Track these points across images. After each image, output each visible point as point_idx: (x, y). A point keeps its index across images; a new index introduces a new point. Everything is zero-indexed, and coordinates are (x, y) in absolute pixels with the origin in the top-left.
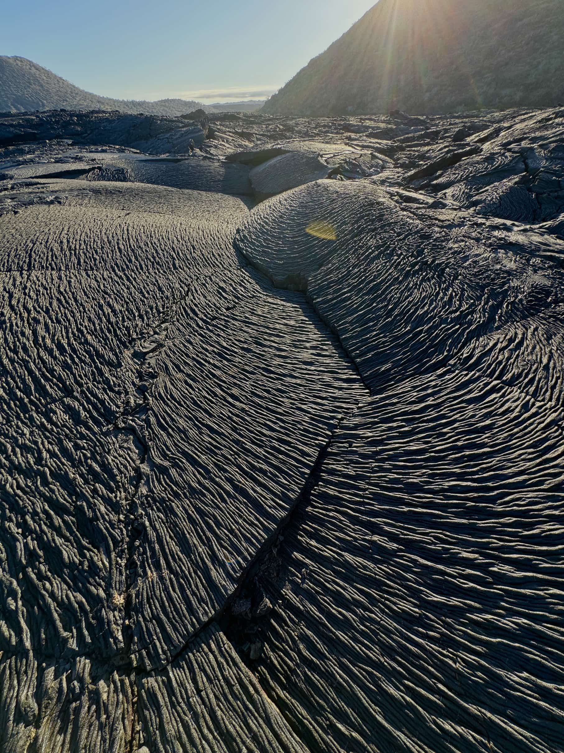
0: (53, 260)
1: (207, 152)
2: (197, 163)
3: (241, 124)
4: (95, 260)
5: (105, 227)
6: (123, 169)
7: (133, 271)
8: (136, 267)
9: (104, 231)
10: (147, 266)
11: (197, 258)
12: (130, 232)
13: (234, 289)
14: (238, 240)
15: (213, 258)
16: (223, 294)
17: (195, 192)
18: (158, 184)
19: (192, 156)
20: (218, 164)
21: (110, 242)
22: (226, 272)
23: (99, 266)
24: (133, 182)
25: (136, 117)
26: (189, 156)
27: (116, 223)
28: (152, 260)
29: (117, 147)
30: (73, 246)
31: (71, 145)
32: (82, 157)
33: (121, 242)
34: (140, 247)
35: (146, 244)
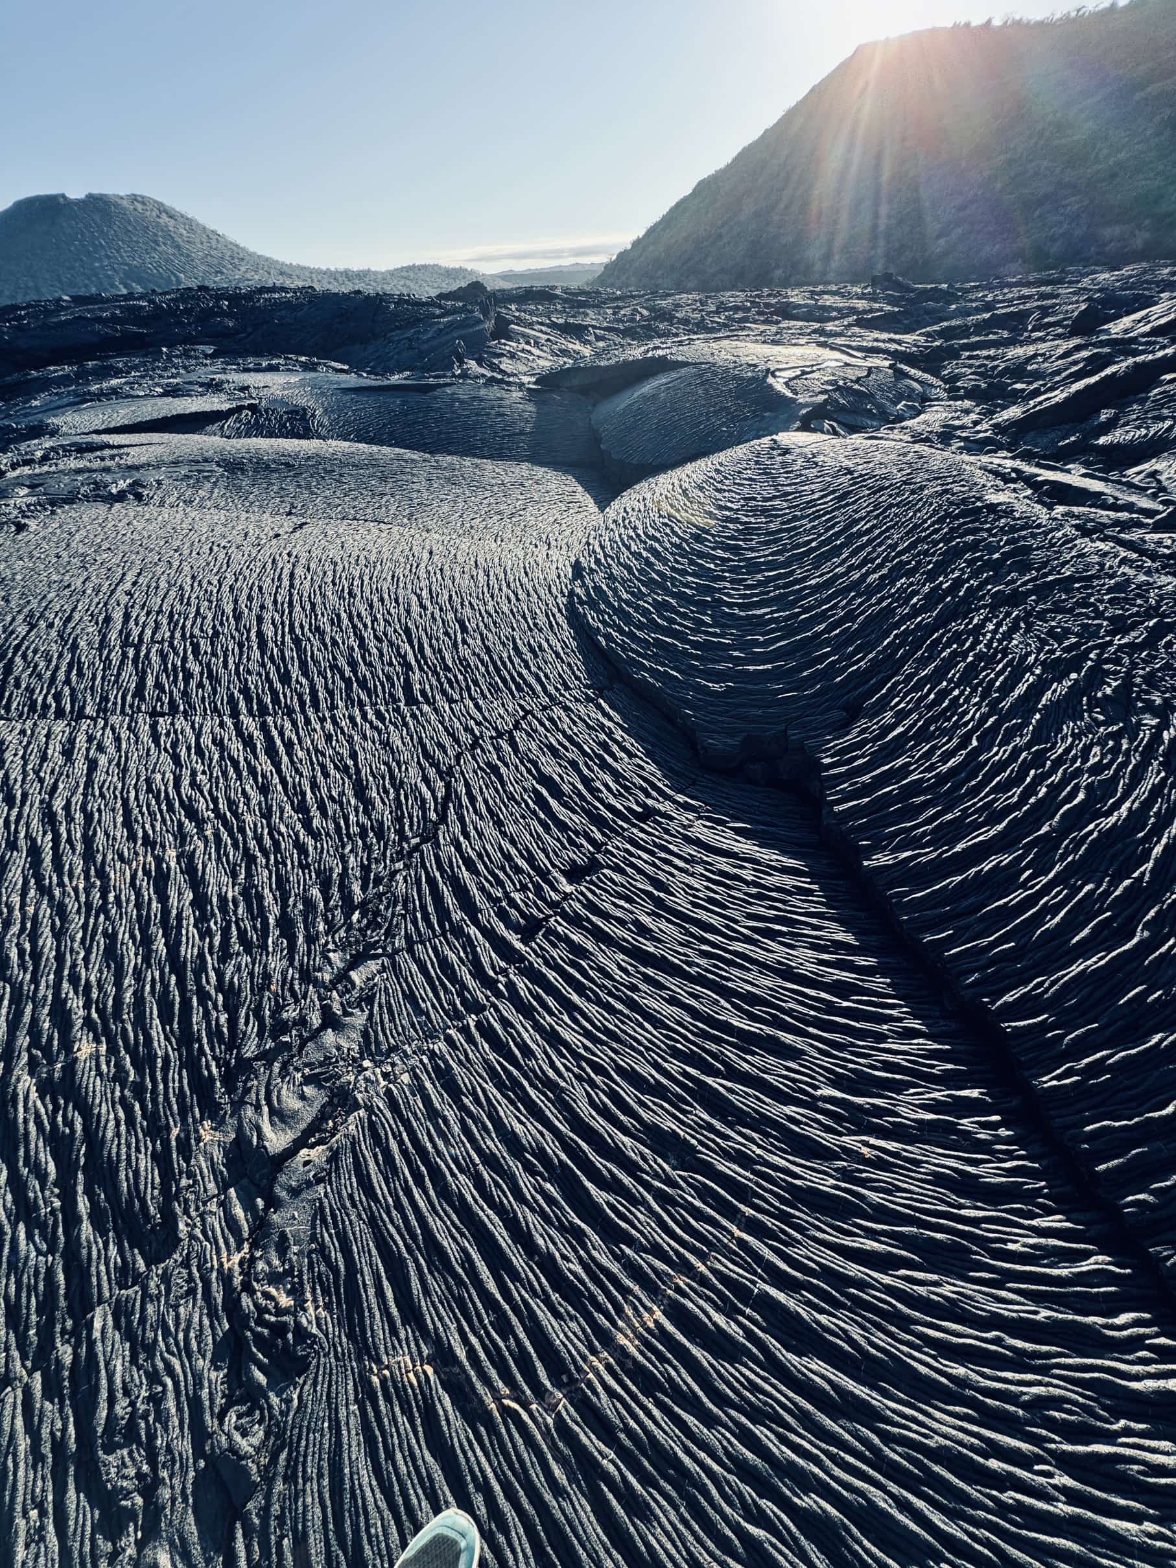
0: (68, 682)
1: (493, 367)
2: (476, 394)
3: (559, 307)
4: (188, 676)
5: (235, 567)
6: (304, 409)
7: (290, 712)
8: (300, 697)
9: (230, 580)
10: (331, 693)
11: (473, 660)
12: (297, 582)
13: (586, 781)
14: (581, 603)
15: (516, 660)
16: (553, 803)
17: (468, 462)
18: (381, 443)
19: (460, 376)
20: (520, 394)
21: (238, 616)
22: (557, 712)
23: (196, 695)
24: (324, 438)
25: (345, 297)
26: (454, 376)
27: (265, 555)
28: (348, 673)
29: (303, 359)
30: (135, 633)
31: (212, 356)
32: (222, 382)
33: (267, 616)
34: (318, 629)
35: (336, 621)
